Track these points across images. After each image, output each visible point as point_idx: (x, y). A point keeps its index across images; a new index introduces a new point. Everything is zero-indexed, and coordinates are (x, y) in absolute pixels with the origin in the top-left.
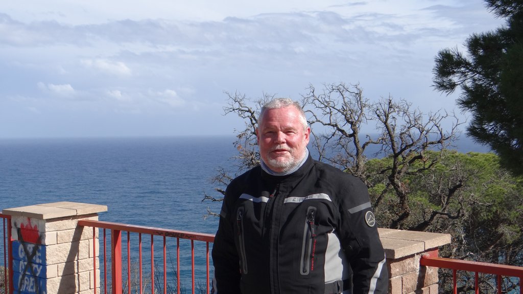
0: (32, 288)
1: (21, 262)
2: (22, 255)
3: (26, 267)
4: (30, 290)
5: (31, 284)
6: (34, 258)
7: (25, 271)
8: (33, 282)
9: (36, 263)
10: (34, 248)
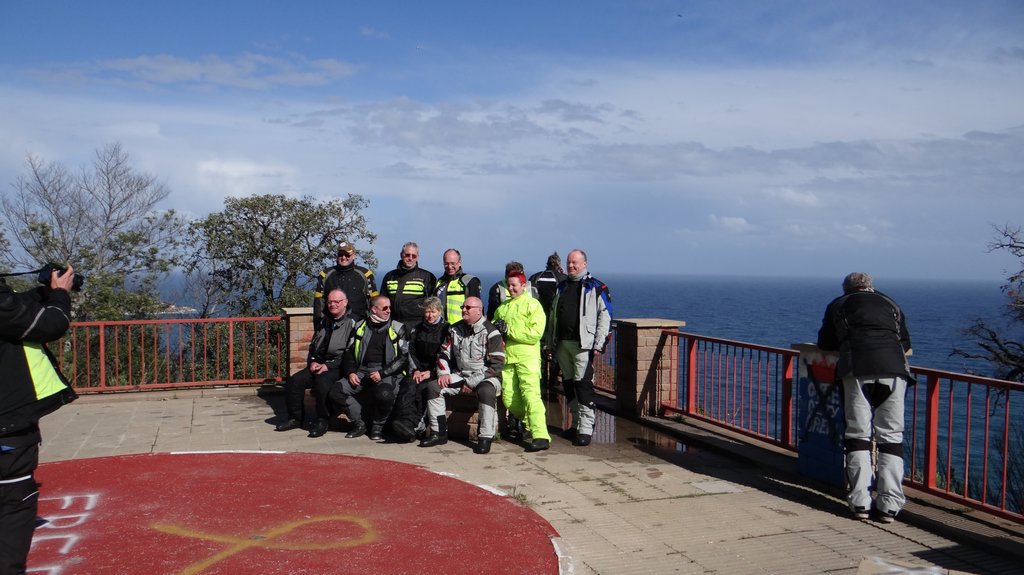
0: (824, 429)
1: (811, 401)
2: (812, 394)
3: (817, 408)
4: (821, 431)
5: (823, 426)
6: (829, 398)
7: (816, 410)
8: (826, 424)
9: (831, 404)
10: (828, 388)
